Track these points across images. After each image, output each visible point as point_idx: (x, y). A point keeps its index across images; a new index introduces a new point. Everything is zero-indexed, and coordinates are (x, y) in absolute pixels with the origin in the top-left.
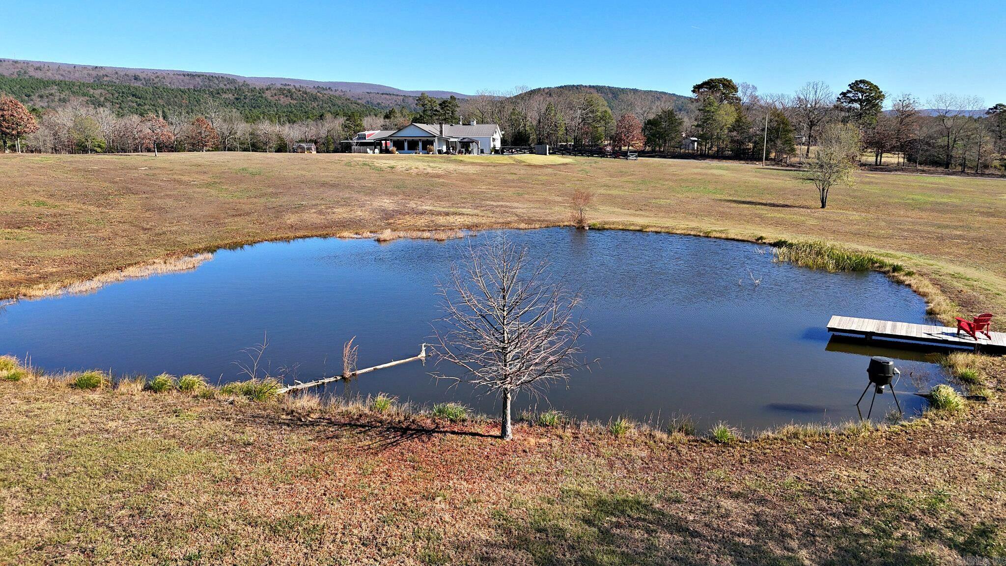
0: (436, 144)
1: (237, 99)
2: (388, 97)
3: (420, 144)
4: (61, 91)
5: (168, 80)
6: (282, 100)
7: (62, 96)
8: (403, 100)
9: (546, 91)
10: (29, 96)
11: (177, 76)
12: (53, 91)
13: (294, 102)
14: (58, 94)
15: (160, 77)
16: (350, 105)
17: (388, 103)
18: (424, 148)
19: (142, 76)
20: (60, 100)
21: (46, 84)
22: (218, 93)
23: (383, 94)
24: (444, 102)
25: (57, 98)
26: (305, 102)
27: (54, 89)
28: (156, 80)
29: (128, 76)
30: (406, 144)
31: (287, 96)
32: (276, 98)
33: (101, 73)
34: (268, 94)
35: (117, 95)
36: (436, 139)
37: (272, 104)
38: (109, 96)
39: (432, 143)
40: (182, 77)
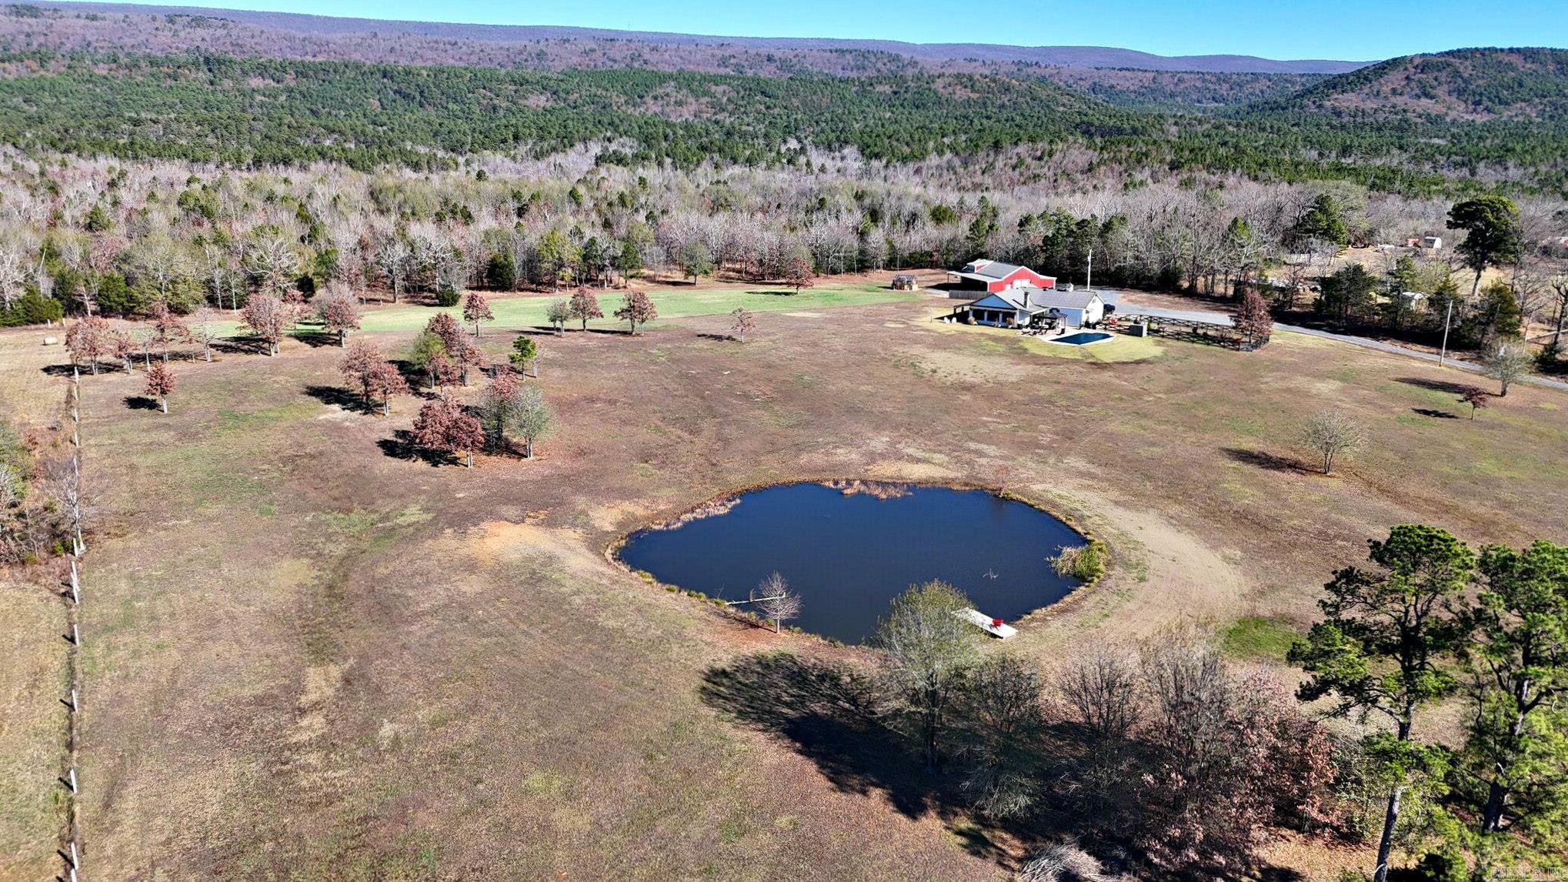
0: (1017, 317)
1: (895, 93)
2: (1128, 74)
3: (1001, 315)
4: (679, 89)
5: (810, 60)
6: (958, 93)
7: (679, 97)
8: (1154, 78)
9: (1417, 61)
10: (641, 97)
11: (821, 53)
12: (668, 90)
13: (975, 96)
14: (675, 94)
15: (801, 55)
16: (1059, 97)
17: (1127, 84)
18: (1004, 320)
19: (777, 55)
20: (676, 102)
21: (663, 79)
22: (871, 85)
23: (1120, 70)
24: (1083, 221)
25: (673, 100)
26: (990, 96)
27: (670, 87)
28: (795, 61)
29: (760, 55)
30: (986, 314)
31: (966, 87)
32: (950, 89)
33: (728, 52)
34: (939, 84)
35: (742, 93)
36: (1018, 312)
37: (943, 99)
38: (734, 94)
39: (1012, 315)
40: (828, 54)
